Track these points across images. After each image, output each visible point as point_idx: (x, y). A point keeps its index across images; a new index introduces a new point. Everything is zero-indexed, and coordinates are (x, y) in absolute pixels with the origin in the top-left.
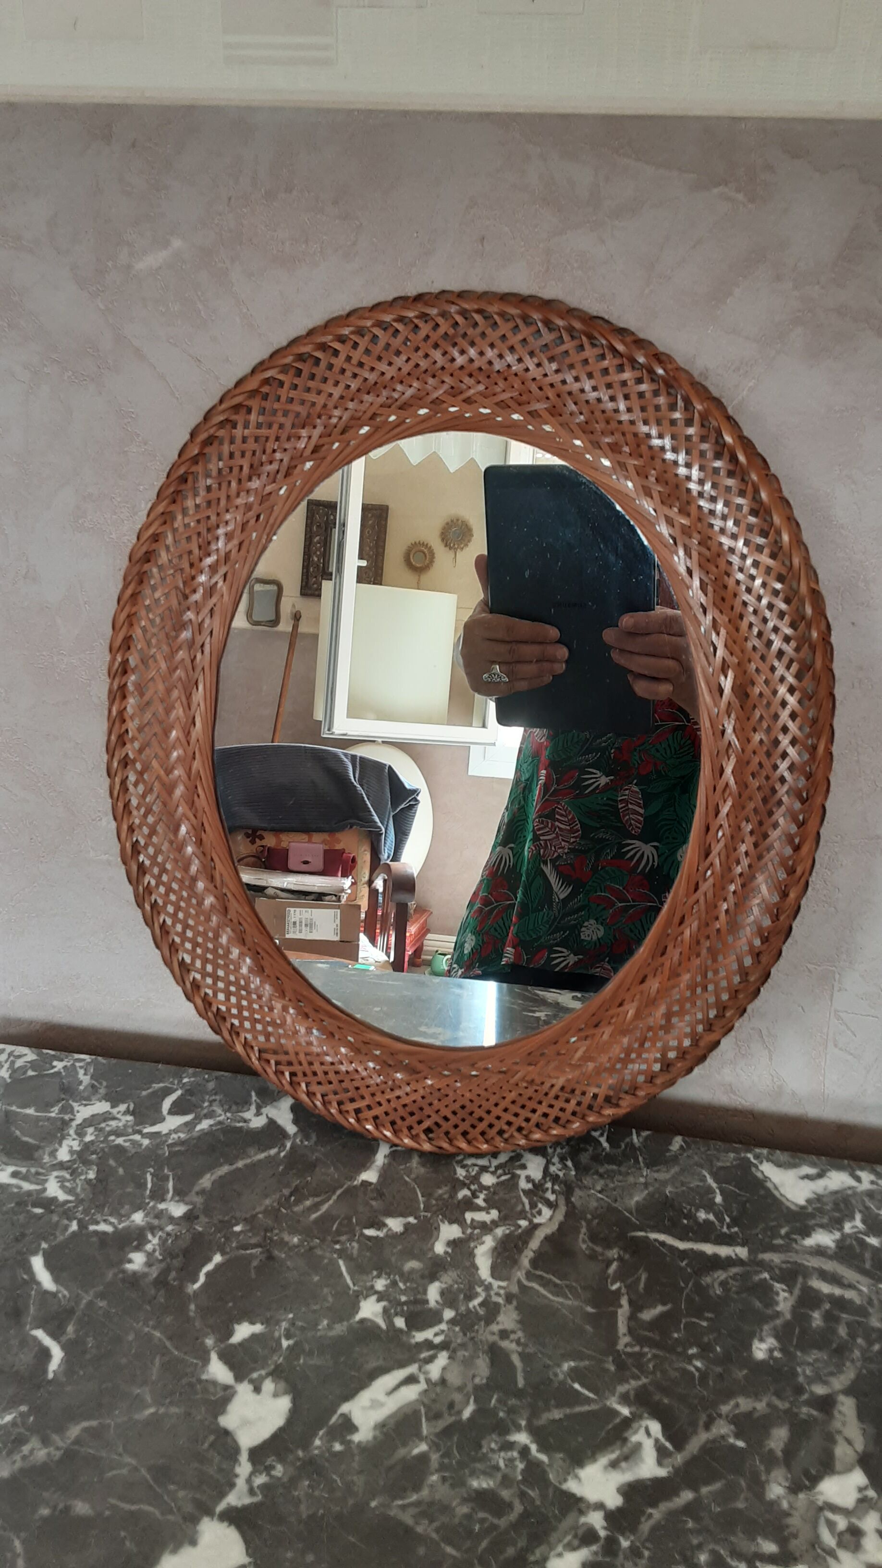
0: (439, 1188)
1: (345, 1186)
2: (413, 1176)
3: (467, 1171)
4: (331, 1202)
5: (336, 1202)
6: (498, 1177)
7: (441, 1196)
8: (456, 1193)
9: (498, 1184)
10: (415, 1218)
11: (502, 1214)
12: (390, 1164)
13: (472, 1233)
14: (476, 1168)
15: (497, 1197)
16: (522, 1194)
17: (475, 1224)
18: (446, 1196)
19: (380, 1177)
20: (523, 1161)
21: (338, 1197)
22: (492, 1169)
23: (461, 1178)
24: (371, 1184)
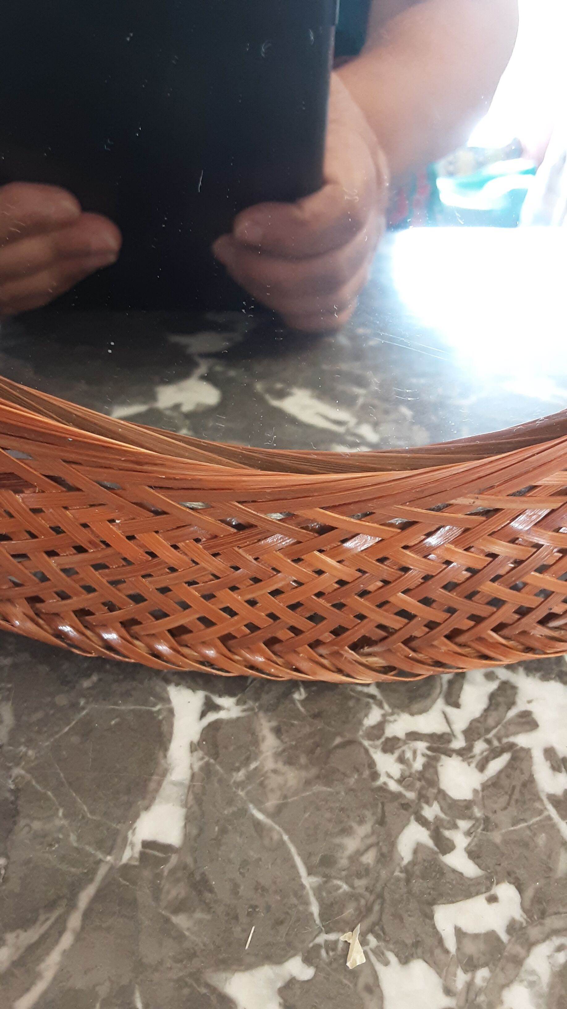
0: (347, 831)
1: (102, 871)
2: (272, 803)
3: (401, 760)
4: (67, 940)
5: (79, 937)
6: (482, 767)
7: (355, 858)
8: (393, 845)
9: (485, 786)
10: (308, 960)
11: (530, 893)
12: (207, 770)
13: (470, 985)
14: (421, 746)
15: (497, 837)
16: (552, 811)
17: (470, 948)
18: (369, 858)
19: (188, 819)
20: (521, 706)
21: (86, 915)
22: (459, 743)
23: (393, 786)
24: (167, 849)
